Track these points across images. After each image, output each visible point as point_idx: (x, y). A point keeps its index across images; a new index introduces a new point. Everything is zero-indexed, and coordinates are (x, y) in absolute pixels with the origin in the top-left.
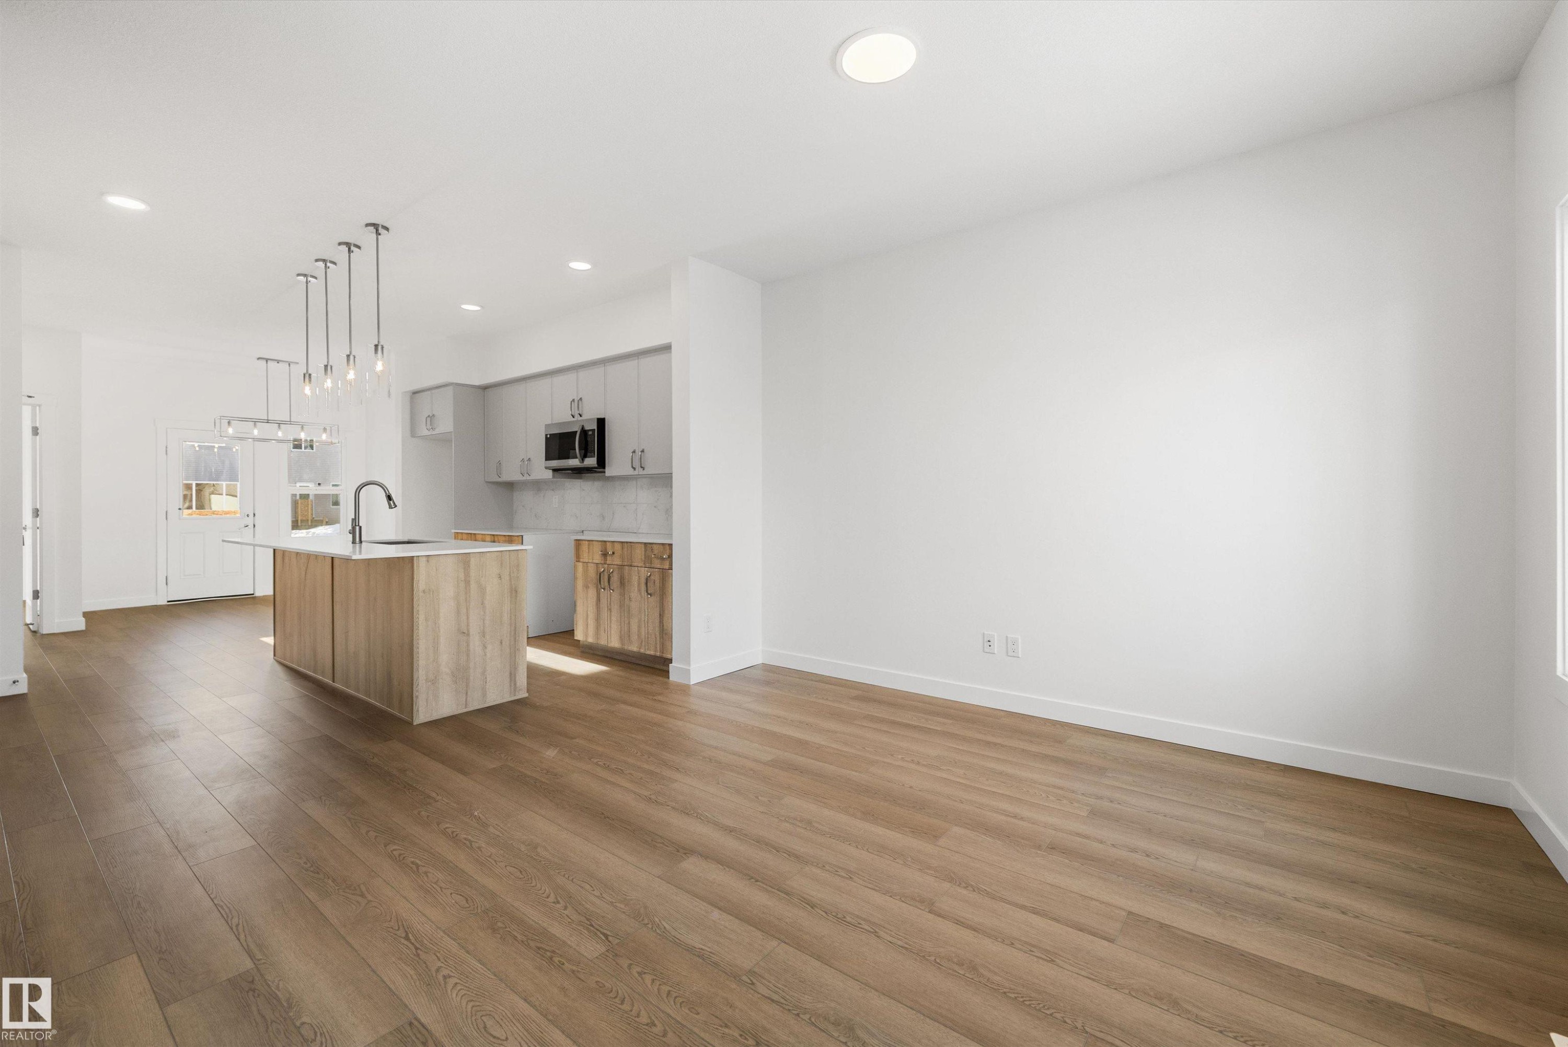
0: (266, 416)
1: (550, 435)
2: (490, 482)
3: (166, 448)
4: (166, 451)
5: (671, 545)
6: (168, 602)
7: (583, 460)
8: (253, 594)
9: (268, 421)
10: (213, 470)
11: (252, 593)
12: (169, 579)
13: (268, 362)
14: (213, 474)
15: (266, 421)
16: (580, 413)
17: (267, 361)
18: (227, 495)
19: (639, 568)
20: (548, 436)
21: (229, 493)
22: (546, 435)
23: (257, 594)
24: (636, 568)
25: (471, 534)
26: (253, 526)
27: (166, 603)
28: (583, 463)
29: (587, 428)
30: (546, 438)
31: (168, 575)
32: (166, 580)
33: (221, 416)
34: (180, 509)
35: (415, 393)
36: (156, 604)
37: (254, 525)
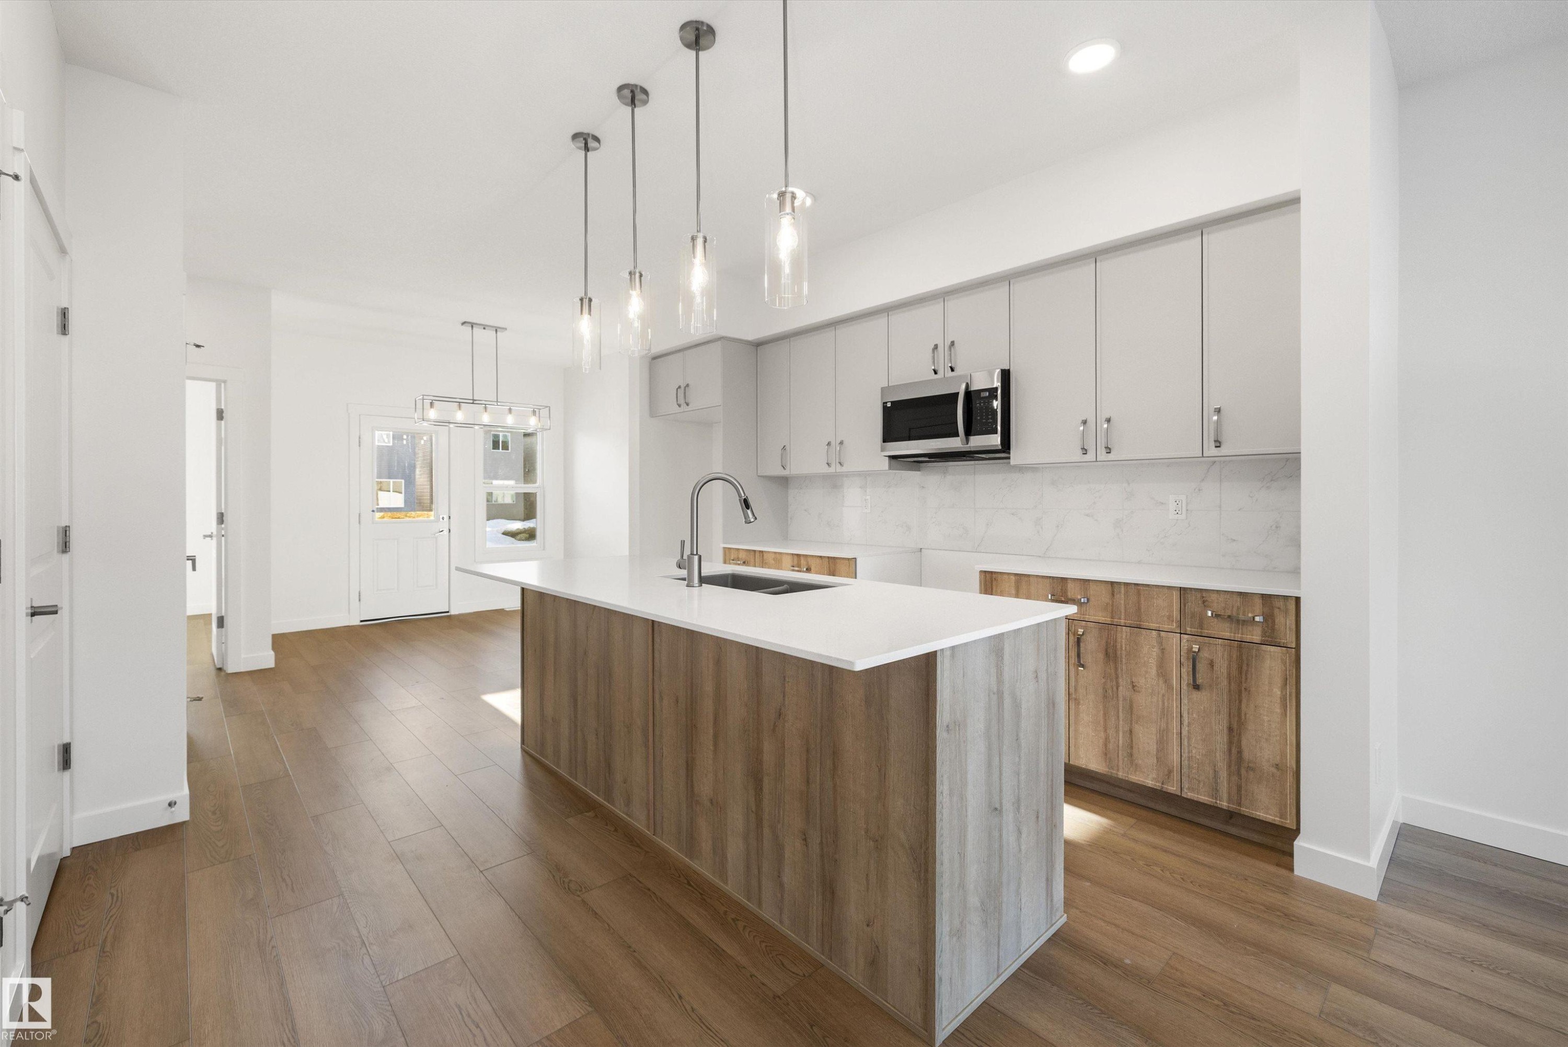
0: (472, 396)
1: (892, 402)
2: (761, 476)
3: (360, 438)
4: (360, 442)
5: (1298, 600)
6: (362, 621)
7: (967, 441)
8: (448, 612)
9: (474, 402)
10: (406, 465)
11: (448, 610)
12: (361, 594)
13: (474, 328)
14: (406, 469)
15: (471, 401)
16: (953, 366)
17: (472, 327)
18: (393, 491)
19: (1162, 634)
20: (889, 405)
21: (395, 490)
22: (885, 403)
23: (453, 612)
24: (1154, 633)
25: (755, 551)
26: (448, 531)
27: (357, 623)
28: (967, 444)
29: (975, 387)
30: (885, 408)
31: (361, 590)
32: (360, 596)
33: (423, 395)
34: (373, 511)
35: (655, 358)
36: (348, 625)
37: (450, 530)
